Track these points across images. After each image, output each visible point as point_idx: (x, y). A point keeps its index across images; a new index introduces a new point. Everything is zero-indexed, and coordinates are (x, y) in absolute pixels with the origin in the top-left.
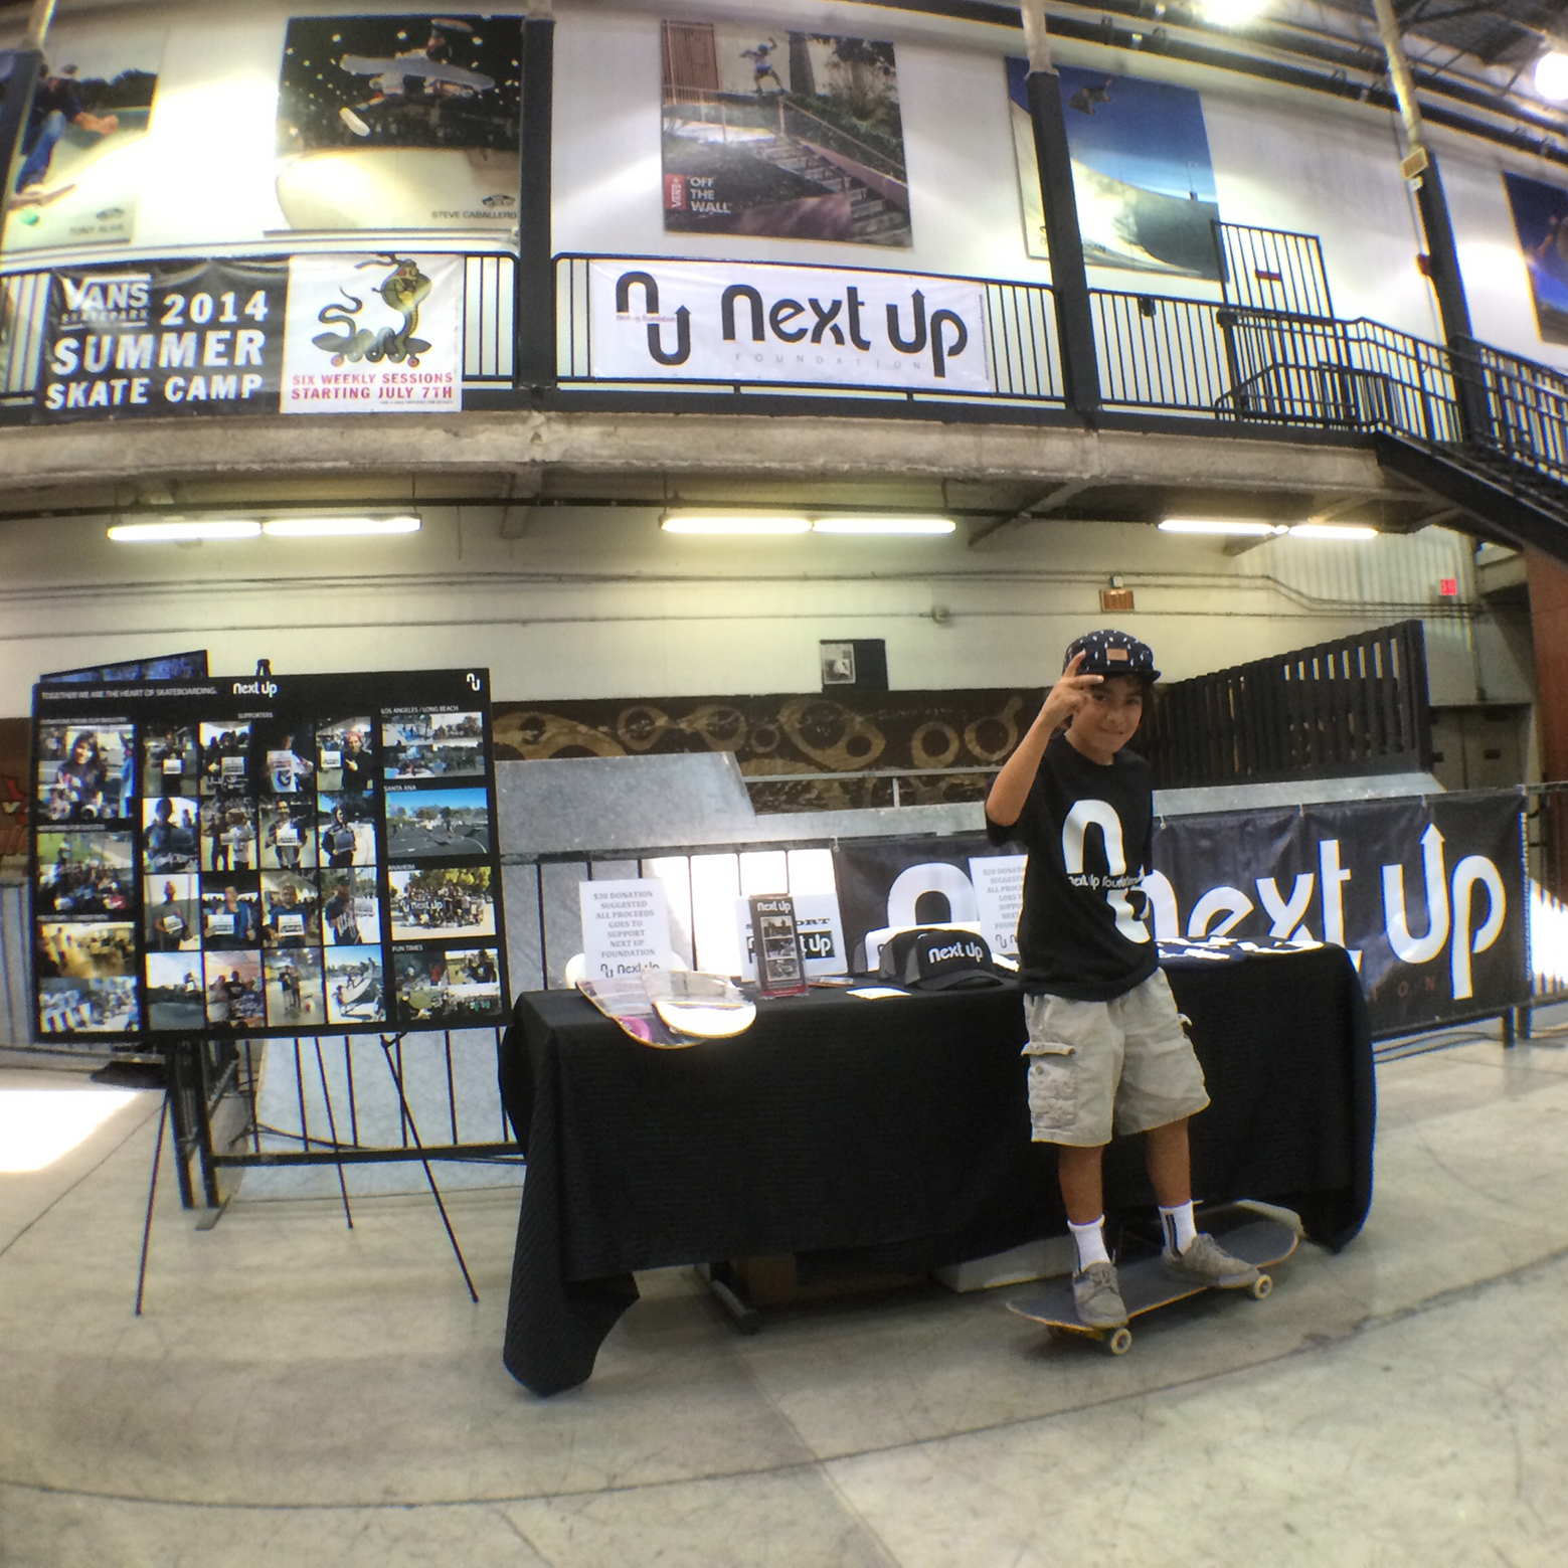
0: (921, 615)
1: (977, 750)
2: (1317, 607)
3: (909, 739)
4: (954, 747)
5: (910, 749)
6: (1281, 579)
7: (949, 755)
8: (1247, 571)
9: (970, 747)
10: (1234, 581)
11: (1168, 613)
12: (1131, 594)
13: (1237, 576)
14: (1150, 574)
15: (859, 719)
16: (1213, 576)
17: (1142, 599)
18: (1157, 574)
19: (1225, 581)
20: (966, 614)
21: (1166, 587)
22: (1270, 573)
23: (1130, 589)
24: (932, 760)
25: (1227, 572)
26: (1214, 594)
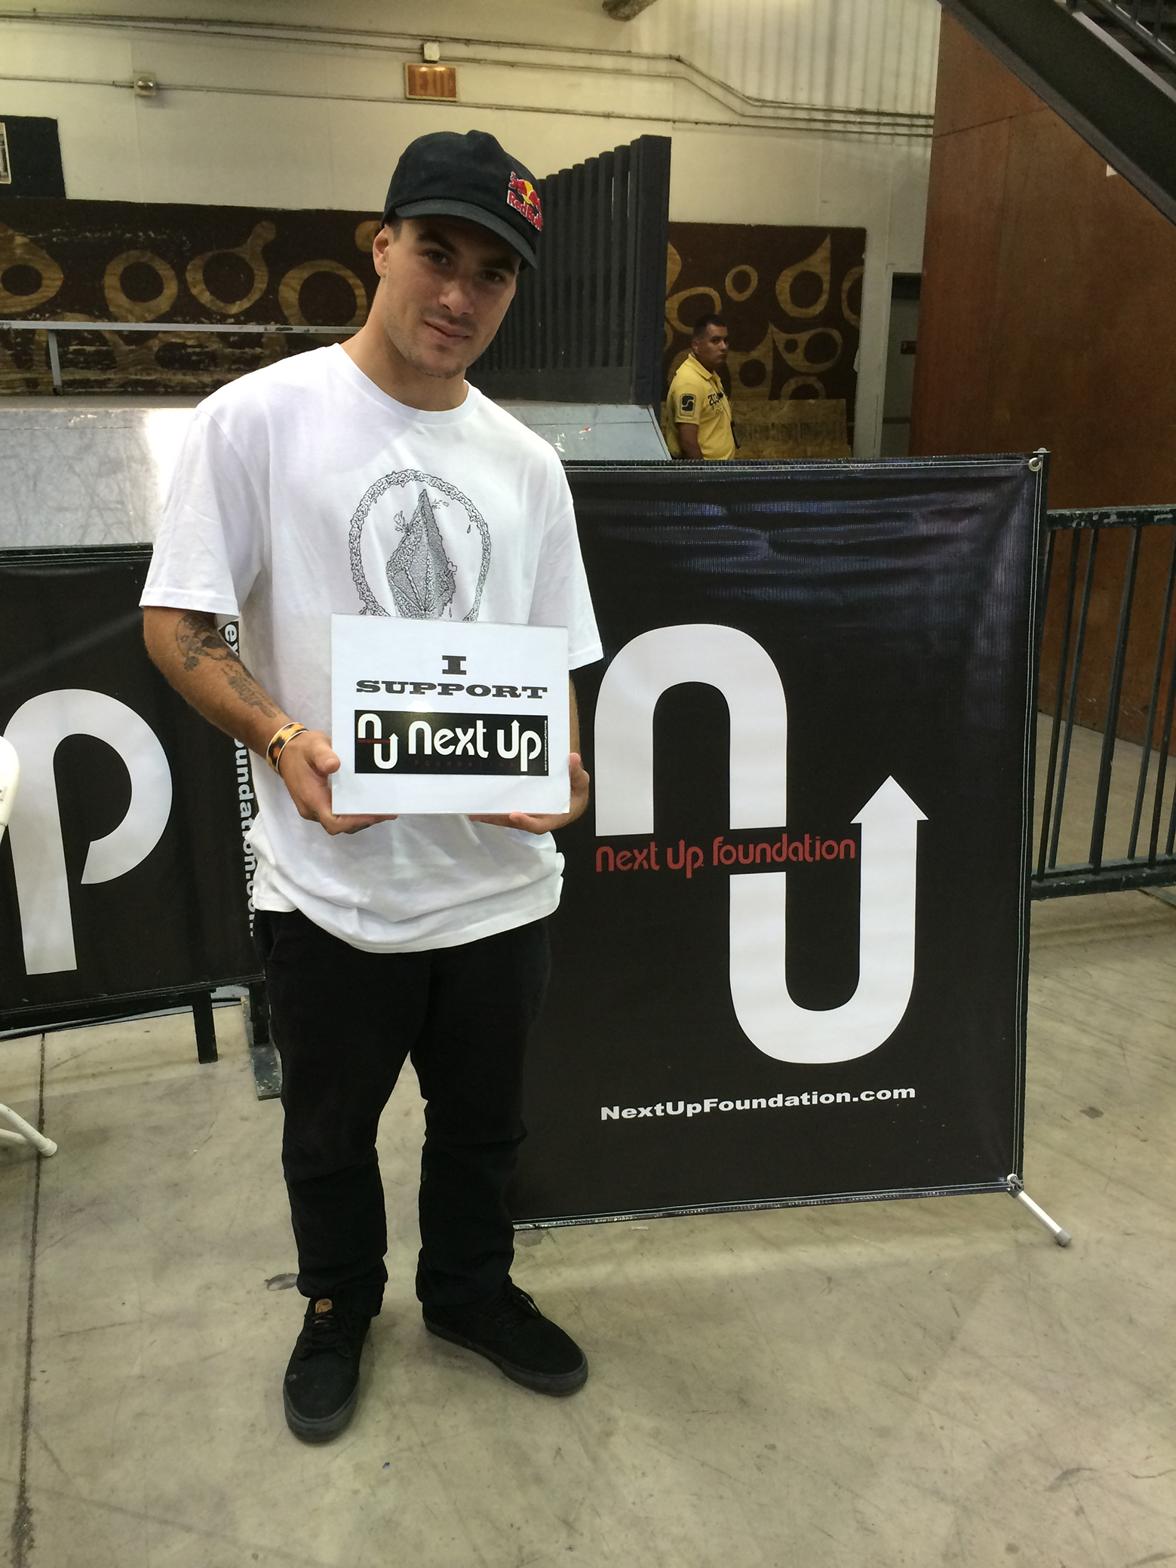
0: (114, 84)
1: (206, 298)
2: (753, 111)
3: (101, 275)
4: (171, 290)
5: (102, 288)
6: (700, 64)
7: (164, 302)
8: (646, 48)
9: (194, 291)
10: (621, 62)
11: (511, 108)
12: (452, 75)
13: (628, 54)
14: (487, 43)
15: (19, 239)
16: (591, 51)
17: (471, 83)
18: (499, 44)
19: (607, 62)
20: (187, 88)
21: (512, 65)
22: (682, 53)
23: (452, 65)
24: (138, 308)
25: (612, 48)
26: (587, 81)
